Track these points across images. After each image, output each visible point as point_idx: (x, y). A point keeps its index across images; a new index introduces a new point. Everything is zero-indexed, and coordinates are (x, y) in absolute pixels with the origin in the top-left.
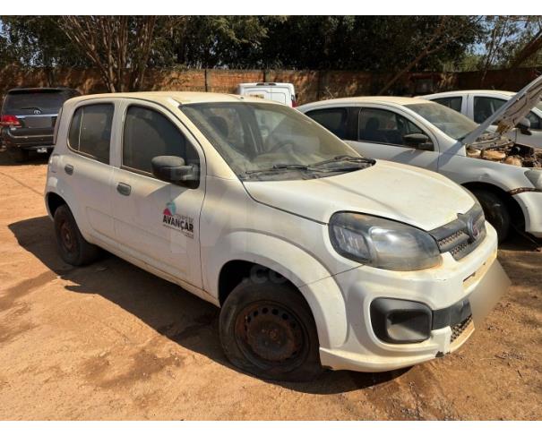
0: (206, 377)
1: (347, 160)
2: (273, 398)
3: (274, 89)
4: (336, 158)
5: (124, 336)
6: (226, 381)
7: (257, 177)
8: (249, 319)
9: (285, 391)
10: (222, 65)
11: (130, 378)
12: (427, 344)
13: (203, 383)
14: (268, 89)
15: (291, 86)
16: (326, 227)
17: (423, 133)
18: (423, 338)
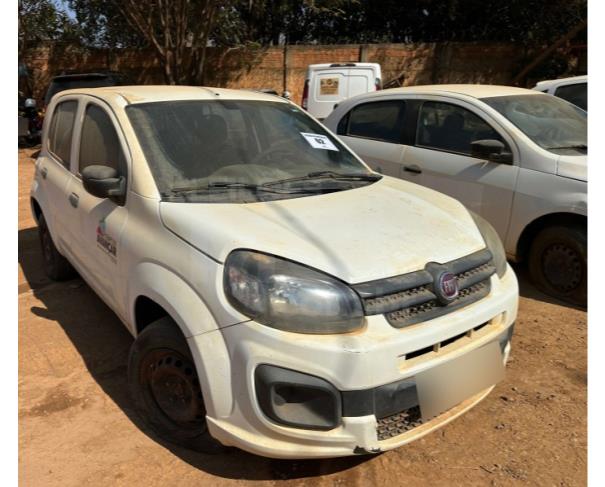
0: (103, 427)
1: (331, 177)
2: (160, 465)
3: (353, 72)
4: (310, 176)
5: (51, 365)
6: (123, 435)
7: (184, 196)
8: (154, 368)
9: (178, 461)
10: (312, 39)
11: (30, 414)
12: (336, 434)
13: (98, 433)
14: (345, 71)
15: (377, 66)
16: (222, 267)
17: (499, 137)
18: (328, 425)
